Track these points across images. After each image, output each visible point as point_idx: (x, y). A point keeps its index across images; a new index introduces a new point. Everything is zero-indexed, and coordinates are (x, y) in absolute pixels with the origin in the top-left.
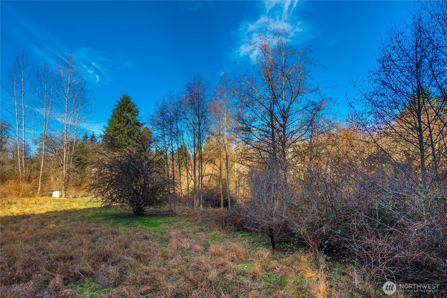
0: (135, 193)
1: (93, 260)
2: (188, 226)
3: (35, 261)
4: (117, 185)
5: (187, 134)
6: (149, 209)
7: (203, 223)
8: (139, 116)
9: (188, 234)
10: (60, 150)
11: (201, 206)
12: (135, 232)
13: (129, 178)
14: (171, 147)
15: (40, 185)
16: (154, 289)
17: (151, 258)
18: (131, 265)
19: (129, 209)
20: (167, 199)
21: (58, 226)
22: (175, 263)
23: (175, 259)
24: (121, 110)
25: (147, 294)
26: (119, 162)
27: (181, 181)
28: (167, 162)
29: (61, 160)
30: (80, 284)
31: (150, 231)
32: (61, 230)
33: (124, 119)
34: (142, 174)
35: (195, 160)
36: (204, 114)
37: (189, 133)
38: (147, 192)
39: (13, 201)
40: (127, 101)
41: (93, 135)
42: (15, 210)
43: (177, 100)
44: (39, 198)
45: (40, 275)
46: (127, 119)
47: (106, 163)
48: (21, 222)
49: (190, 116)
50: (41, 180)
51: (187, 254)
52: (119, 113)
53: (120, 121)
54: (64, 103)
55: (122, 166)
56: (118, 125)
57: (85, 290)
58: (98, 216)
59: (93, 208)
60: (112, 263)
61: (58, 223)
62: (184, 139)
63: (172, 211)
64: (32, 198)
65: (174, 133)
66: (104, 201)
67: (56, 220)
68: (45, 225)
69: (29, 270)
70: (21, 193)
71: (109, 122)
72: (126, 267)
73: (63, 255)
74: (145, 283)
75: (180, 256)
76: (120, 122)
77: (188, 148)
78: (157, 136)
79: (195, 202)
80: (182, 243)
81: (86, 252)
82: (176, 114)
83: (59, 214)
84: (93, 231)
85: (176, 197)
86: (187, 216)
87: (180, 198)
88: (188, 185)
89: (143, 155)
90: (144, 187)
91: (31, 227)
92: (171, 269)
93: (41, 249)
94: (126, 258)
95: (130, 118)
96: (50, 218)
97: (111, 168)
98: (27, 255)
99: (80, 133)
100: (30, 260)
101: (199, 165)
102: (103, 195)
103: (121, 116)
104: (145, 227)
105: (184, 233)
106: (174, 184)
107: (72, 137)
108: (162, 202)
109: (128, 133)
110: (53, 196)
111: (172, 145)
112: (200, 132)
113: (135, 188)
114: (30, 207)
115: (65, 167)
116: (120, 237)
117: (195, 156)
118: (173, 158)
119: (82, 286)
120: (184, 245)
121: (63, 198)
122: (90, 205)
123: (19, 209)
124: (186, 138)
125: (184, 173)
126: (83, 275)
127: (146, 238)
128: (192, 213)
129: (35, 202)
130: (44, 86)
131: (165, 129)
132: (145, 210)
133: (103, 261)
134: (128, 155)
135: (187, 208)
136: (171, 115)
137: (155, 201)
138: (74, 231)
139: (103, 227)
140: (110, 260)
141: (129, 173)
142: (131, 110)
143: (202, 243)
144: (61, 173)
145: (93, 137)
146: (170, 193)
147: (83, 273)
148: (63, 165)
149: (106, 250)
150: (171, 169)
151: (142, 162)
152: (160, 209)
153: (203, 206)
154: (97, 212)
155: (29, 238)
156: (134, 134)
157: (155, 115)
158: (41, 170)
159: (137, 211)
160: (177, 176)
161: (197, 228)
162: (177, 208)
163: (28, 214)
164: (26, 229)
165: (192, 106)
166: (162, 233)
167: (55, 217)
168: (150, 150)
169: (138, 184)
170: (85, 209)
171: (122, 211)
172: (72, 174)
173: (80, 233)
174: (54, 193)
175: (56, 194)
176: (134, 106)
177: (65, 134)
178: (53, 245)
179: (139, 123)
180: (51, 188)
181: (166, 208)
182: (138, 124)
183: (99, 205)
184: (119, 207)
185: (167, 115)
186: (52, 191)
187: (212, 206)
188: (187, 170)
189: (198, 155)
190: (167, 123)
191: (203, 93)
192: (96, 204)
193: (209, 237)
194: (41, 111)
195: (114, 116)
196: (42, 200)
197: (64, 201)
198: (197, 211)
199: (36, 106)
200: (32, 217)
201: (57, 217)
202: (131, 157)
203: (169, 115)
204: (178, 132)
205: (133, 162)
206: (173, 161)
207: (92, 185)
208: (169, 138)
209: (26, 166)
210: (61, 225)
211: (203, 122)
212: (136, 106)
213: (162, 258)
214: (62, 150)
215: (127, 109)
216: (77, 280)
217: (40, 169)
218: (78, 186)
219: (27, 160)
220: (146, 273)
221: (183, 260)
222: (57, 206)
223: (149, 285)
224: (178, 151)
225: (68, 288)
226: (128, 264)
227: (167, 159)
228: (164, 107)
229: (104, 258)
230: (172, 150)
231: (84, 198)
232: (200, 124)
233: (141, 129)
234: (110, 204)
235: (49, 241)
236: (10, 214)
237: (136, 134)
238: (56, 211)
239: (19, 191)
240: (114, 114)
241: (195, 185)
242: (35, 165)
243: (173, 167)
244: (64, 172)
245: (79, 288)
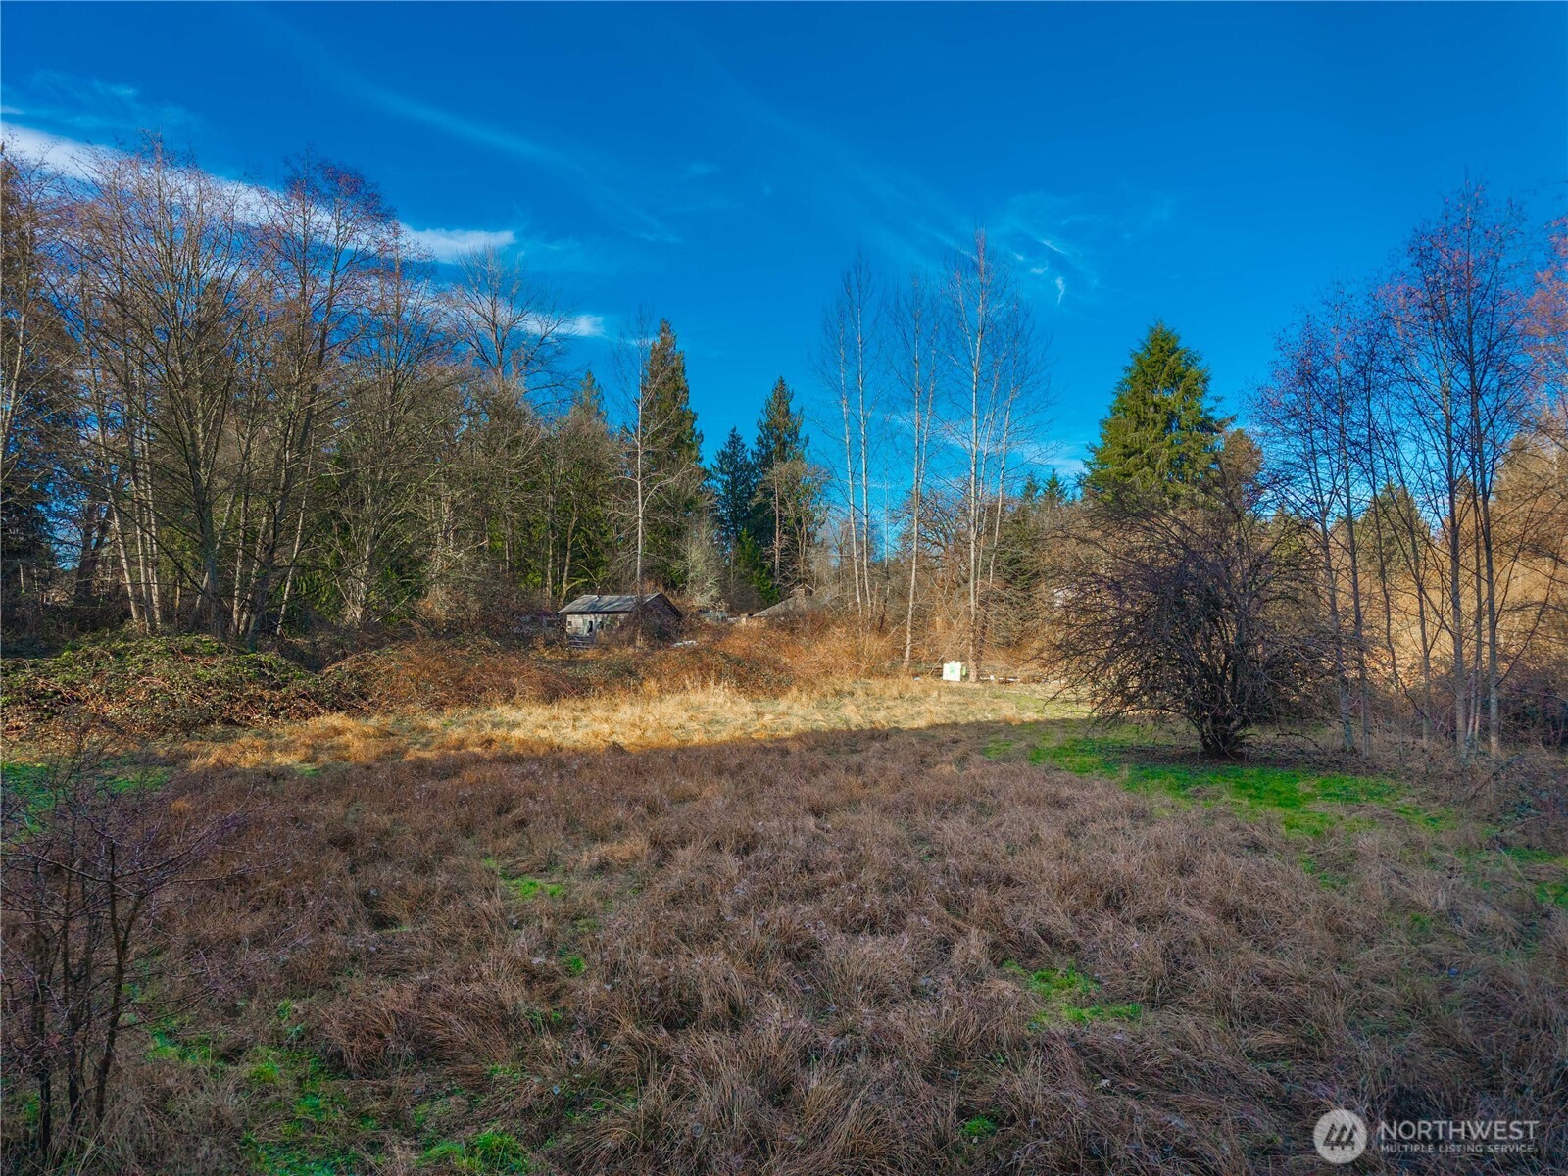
0: (1205, 676)
1: (1076, 898)
2: (1432, 820)
3: (910, 875)
4: (1139, 646)
5: (1416, 439)
6: (1260, 737)
7: (1505, 814)
8: (1209, 394)
9: (1434, 853)
10: (958, 537)
11: (1493, 739)
12: (1213, 817)
13: (1182, 623)
14: (1345, 500)
15: (909, 641)
16: (1300, 1049)
17: (1281, 926)
18: (1204, 939)
19: (1183, 732)
20: (1330, 704)
21: (964, 773)
22: (1384, 965)
23: (1382, 946)
24: (1144, 382)
25: (1274, 1061)
26: (1144, 566)
27: (1392, 632)
28: (1328, 558)
29: (962, 565)
30: (1039, 973)
31: (1269, 821)
32: (972, 786)
33: (1156, 411)
34: (1230, 607)
35: (1455, 547)
36: (1496, 350)
37: (1426, 437)
38: (1252, 675)
39: (846, 688)
40: (1166, 347)
41: (1054, 477)
42: (852, 714)
43: (1369, 313)
44: (908, 680)
45: (924, 920)
46: (1165, 413)
47: (1102, 571)
48: (867, 749)
49: (1426, 366)
50: (913, 628)
51: (1436, 935)
52: (1140, 394)
53: (1141, 423)
54: (967, 390)
55: (1154, 580)
56: (1137, 435)
57: (1056, 994)
58: (1081, 750)
59: (1064, 721)
60: (1139, 920)
61: (962, 761)
62: (1403, 462)
63: (1354, 750)
64: (890, 681)
65: (1356, 444)
66: (1099, 699)
67: (958, 751)
68: (929, 767)
69: (895, 899)
70: (864, 666)
71: (1104, 428)
72: (1187, 943)
73: (984, 866)
74: (1263, 1016)
75: (1405, 940)
76: (1143, 424)
77: (1418, 498)
78: (1285, 463)
79: (1460, 723)
80: (1409, 885)
81: (1051, 867)
82: (1363, 370)
83: (964, 735)
84: (1068, 798)
85: (1372, 696)
86: (1426, 777)
87: (1388, 703)
88: (1427, 651)
89: (1230, 538)
90: (1237, 656)
91: (895, 768)
92: (1369, 983)
93: (922, 840)
94: (1184, 908)
95: (1177, 407)
96: (940, 745)
97: (1119, 589)
98: (888, 850)
99: (1015, 478)
100: (897, 868)
101: (1478, 568)
102: (1095, 681)
103: (1145, 404)
104: (1246, 802)
105: (1415, 845)
106: (1361, 645)
107: (993, 491)
108: (1310, 712)
109: (1171, 461)
110: (945, 677)
111: (1347, 490)
112: (1479, 428)
113: (1204, 657)
114: (888, 707)
115: (975, 586)
116: (1157, 830)
117: (1455, 528)
118: (1353, 541)
119: (1045, 980)
120: (1421, 896)
121: (972, 684)
122: (1056, 712)
123: (862, 712)
124: (1409, 457)
125: (1407, 601)
126: (1045, 944)
127: (1256, 846)
128: (1449, 766)
129: (900, 693)
130: (912, 348)
131: (1317, 433)
132: (1245, 741)
133: (1107, 907)
134: (1178, 540)
135: (1424, 742)
136: (1342, 373)
137: (1282, 710)
138: (1012, 790)
139: (1099, 790)
140: (1132, 910)
141: (1182, 605)
142: (1182, 377)
143: (1506, 898)
144: (962, 606)
145: (1054, 483)
146: (1344, 681)
147: (1047, 935)
148: (966, 582)
149: (1115, 872)
150: (1344, 584)
151: (1228, 562)
152: (1301, 739)
153: (1504, 741)
154: (1074, 736)
155: (891, 800)
156: (1193, 462)
157: (1274, 385)
158: (912, 597)
159: (1213, 740)
160: (1372, 615)
161: (1479, 831)
162: (1379, 742)
163: (883, 726)
164: (883, 771)
165: (1439, 326)
166: (1317, 833)
167: (955, 742)
168: (1257, 516)
169: (1216, 641)
170: (1037, 722)
171: (1162, 738)
172: (995, 608)
173: (1029, 801)
174: (946, 668)
175: (952, 671)
176: (1191, 361)
177: (973, 485)
178: (954, 829)
179: (1211, 419)
180: (937, 651)
181: (1330, 736)
182: (1207, 426)
183: (1083, 711)
184: (1150, 725)
185: (1326, 379)
186: (942, 662)
187: (1547, 743)
188: (1421, 589)
189: (1468, 525)
190: (1327, 405)
191: (1492, 262)
192: (1074, 707)
193: (1544, 878)
194: (906, 420)
195: (1121, 408)
196: (916, 685)
197: (975, 692)
198: (1472, 761)
199: (895, 409)
200: (894, 738)
201: (960, 744)
202: (1185, 547)
203: (1335, 377)
204: (1375, 436)
205: (1195, 566)
206: (1353, 555)
207: (1059, 647)
208: (1335, 465)
209: (872, 587)
210: (973, 771)
211: (1495, 384)
212: (1199, 358)
213: (1326, 933)
214: (964, 535)
215: (1164, 376)
216: (1030, 958)
217: (908, 595)
218: (1013, 645)
219: (876, 571)
220: (1265, 980)
221: (1418, 955)
222: (956, 708)
223: (1278, 1029)
224: (1376, 513)
225: (1004, 978)
226: (1194, 935)
227: (1326, 548)
228: (1314, 346)
229: (1109, 897)
230: (1349, 510)
231: (1034, 686)
232: (1476, 393)
233: (1219, 442)
234: (1118, 713)
235: (942, 818)
236: (841, 726)
237: (1204, 460)
238: (955, 725)
239: (859, 660)
240: (1121, 400)
241: (1458, 653)
242: (895, 582)
243: (1356, 580)
244: (972, 602)
245: (1038, 986)
